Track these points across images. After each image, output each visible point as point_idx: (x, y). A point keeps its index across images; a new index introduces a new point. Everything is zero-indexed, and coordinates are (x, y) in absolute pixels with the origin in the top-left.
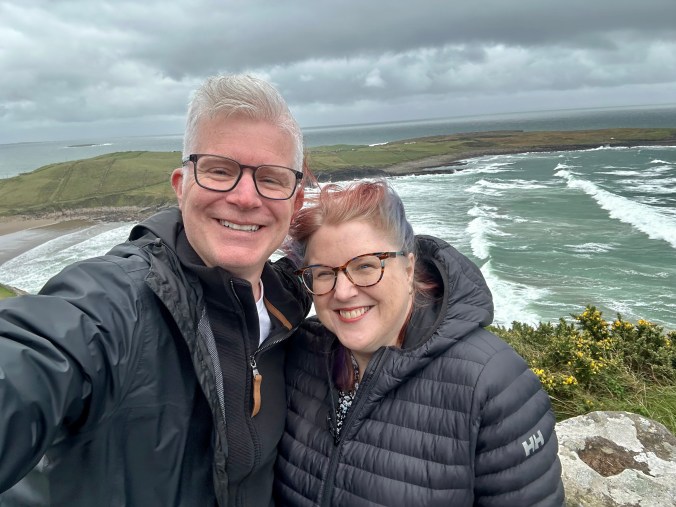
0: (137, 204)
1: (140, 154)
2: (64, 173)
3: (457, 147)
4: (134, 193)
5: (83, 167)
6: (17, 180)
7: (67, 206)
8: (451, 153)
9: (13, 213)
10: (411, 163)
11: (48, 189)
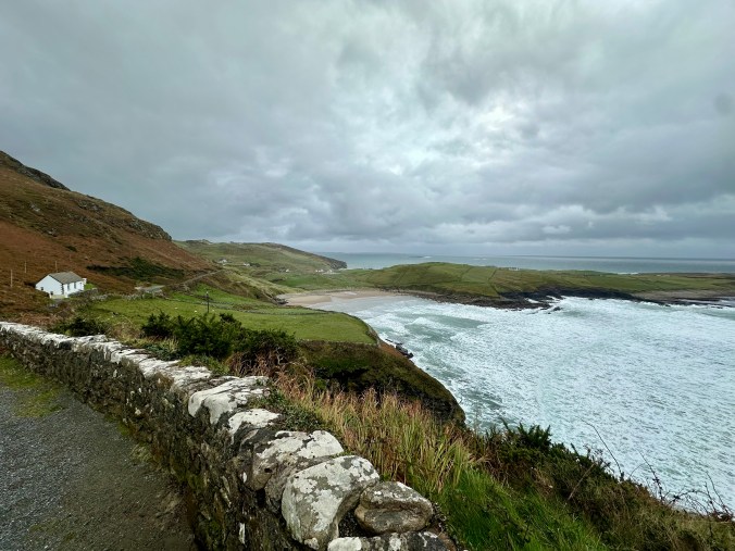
0: (437, 292)
1: (444, 264)
2: (403, 270)
3: (723, 285)
4: (436, 285)
5: (412, 268)
6: (382, 271)
7: (401, 288)
8: (713, 289)
9: (377, 287)
10: (663, 293)
11: (394, 277)
